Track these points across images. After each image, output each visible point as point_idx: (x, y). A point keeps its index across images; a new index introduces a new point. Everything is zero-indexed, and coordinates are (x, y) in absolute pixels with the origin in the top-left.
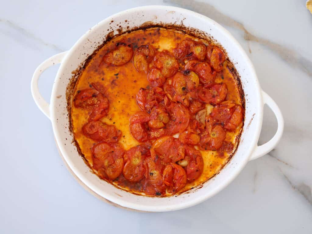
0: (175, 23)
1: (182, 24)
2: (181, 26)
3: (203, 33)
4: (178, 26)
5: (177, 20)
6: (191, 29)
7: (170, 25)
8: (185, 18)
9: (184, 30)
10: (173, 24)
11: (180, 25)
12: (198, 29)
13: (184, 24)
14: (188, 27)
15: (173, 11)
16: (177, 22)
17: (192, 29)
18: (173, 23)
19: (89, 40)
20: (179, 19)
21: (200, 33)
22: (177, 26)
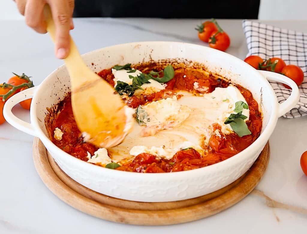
0: (143, 61)
1: (150, 60)
2: (151, 63)
3: (175, 61)
4: (148, 64)
5: (145, 56)
6: (162, 63)
7: (139, 65)
8: (153, 50)
9: (155, 68)
10: (142, 64)
11: (149, 62)
12: (169, 59)
13: (153, 59)
14: (158, 62)
15: (138, 45)
16: (145, 58)
17: (163, 61)
18: (141, 62)
19: (58, 79)
20: (146, 54)
21: (173, 63)
22: (146, 64)
